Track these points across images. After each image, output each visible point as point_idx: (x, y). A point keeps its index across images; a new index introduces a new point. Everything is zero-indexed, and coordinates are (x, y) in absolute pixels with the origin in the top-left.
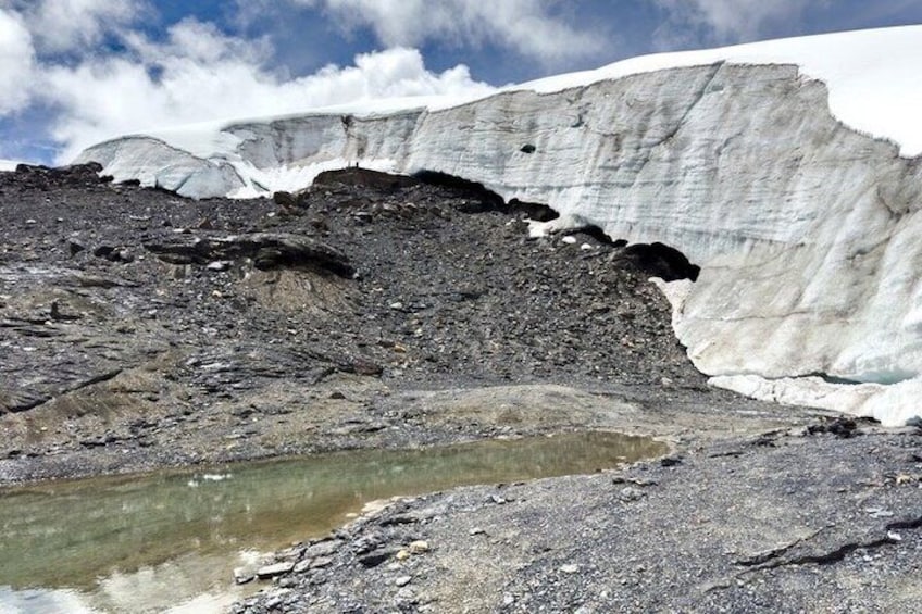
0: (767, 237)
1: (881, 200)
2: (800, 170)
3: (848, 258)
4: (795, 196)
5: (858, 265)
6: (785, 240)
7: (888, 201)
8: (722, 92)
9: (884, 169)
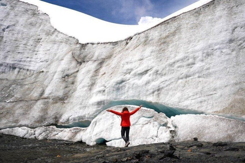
0: (27, 68)
1: (74, 57)
2: (40, 43)
3: (63, 78)
4: (39, 52)
5: (67, 80)
6: (35, 70)
7: (76, 57)
8: (6, 7)
9: (74, 47)
